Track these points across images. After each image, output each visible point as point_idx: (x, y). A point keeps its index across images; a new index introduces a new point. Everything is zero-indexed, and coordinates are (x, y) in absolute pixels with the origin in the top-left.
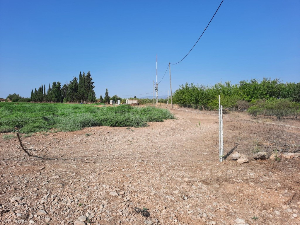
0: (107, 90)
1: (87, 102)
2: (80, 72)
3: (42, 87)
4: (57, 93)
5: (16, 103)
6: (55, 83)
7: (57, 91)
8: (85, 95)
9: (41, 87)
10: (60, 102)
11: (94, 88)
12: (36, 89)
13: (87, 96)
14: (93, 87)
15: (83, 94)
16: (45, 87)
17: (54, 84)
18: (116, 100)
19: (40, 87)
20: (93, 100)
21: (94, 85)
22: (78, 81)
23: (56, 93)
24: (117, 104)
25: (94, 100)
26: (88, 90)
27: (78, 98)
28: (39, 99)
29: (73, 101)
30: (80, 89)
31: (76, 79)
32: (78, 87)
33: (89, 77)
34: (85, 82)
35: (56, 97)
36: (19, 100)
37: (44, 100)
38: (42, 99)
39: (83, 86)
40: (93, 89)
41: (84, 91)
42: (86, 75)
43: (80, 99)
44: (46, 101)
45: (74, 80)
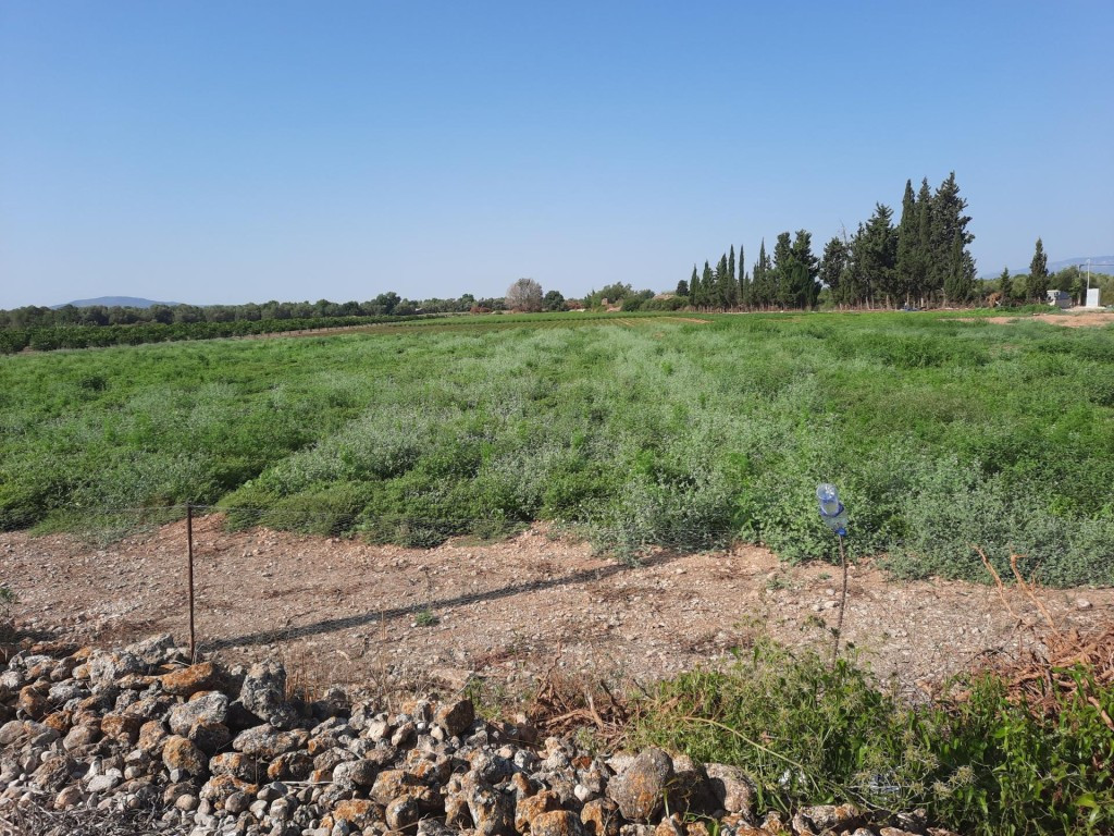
0: (1039, 246)
1: (938, 300)
2: (909, 184)
3: (732, 254)
4: (799, 275)
5: (634, 313)
6: (788, 235)
7: (797, 265)
8: (932, 276)
9: (728, 257)
10: (809, 308)
11: (969, 242)
12: (707, 265)
13: (938, 277)
14: (965, 239)
15: (922, 272)
16: (742, 253)
17: (784, 239)
18: (1079, 288)
19: (724, 256)
20: (965, 295)
21: (969, 229)
22: (896, 220)
23: (795, 273)
24: (1083, 303)
25: (969, 293)
26: (944, 252)
27: (894, 290)
28: (722, 298)
29: (870, 301)
30: (907, 252)
31: (883, 212)
32: (894, 243)
33: (949, 197)
34: (930, 219)
35: (795, 289)
36: (643, 306)
37: (739, 300)
38: (733, 296)
39: (923, 238)
40: (967, 247)
41: (927, 259)
42: (932, 193)
43: (905, 292)
44: (749, 306)
45: (877, 216)
